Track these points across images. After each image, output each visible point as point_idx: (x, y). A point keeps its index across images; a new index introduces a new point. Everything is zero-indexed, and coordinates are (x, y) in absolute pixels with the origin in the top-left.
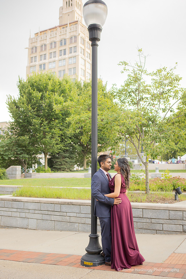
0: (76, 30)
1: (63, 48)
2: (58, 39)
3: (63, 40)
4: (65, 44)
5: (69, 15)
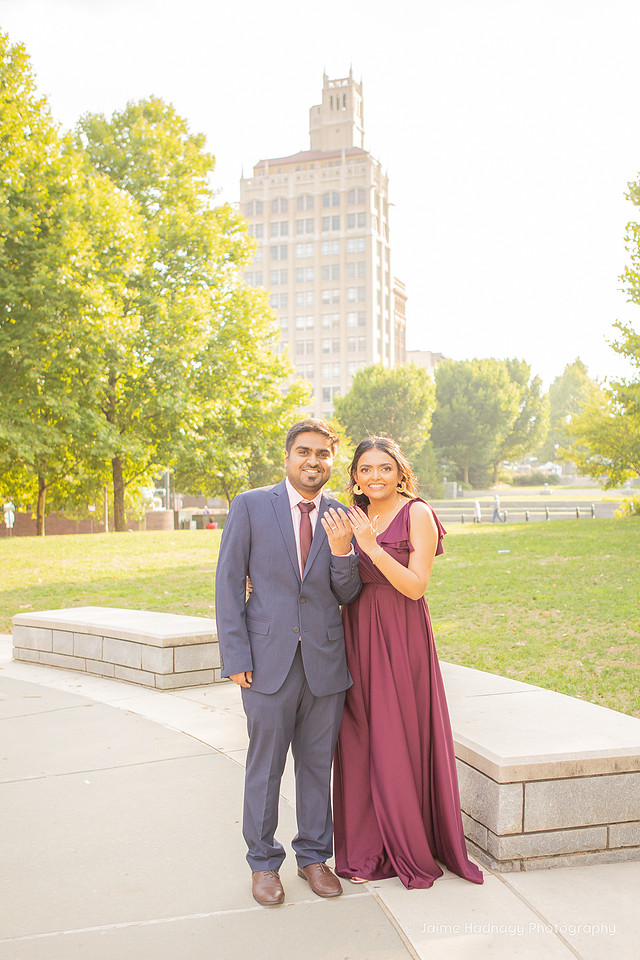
0: (365, 176)
1: (330, 213)
2: (317, 191)
3: (331, 194)
4: (336, 203)
5: (338, 131)
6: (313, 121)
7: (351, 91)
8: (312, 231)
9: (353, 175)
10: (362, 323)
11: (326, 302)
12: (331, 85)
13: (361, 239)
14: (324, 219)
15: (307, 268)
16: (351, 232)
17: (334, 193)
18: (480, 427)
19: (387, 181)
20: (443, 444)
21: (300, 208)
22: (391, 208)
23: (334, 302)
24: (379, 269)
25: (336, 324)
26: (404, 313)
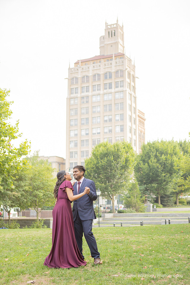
0: (123, 65)
1: (108, 81)
2: (102, 72)
3: (108, 73)
4: (110, 77)
5: (112, 46)
6: (101, 42)
7: (117, 29)
8: (100, 90)
9: (118, 64)
10: (122, 130)
11: (106, 121)
12: (109, 27)
13: (122, 93)
14: (105, 84)
15: (97, 106)
16: (117, 89)
19: (134, 66)
20: (145, 184)
21: (95, 80)
22: (136, 79)
23: (109, 121)
24: (131, 106)
25: (110, 131)
26: (144, 127)
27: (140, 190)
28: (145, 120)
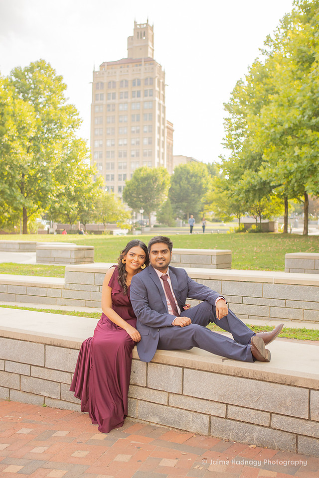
0: (153, 72)
1: (136, 89)
2: (130, 78)
4: (139, 84)
6: (129, 44)
7: (147, 30)
8: (127, 97)
9: (147, 71)
10: (150, 143)
11: (133, 132)
12: (138, 26)
13: (151, 102)
14: (133, 92)
15: (124, 115)
16: (146, 98)
17: (138, 80)
18: (193, 195)
19: (164, 73)
20: (176, 202)
21: (122, 86)
22: (166, 87)
23: (137, 132)
24: (159, 116)
25: (138, 143)
26: (172, 138)
27: (173, 208)
28: (173, 131)
